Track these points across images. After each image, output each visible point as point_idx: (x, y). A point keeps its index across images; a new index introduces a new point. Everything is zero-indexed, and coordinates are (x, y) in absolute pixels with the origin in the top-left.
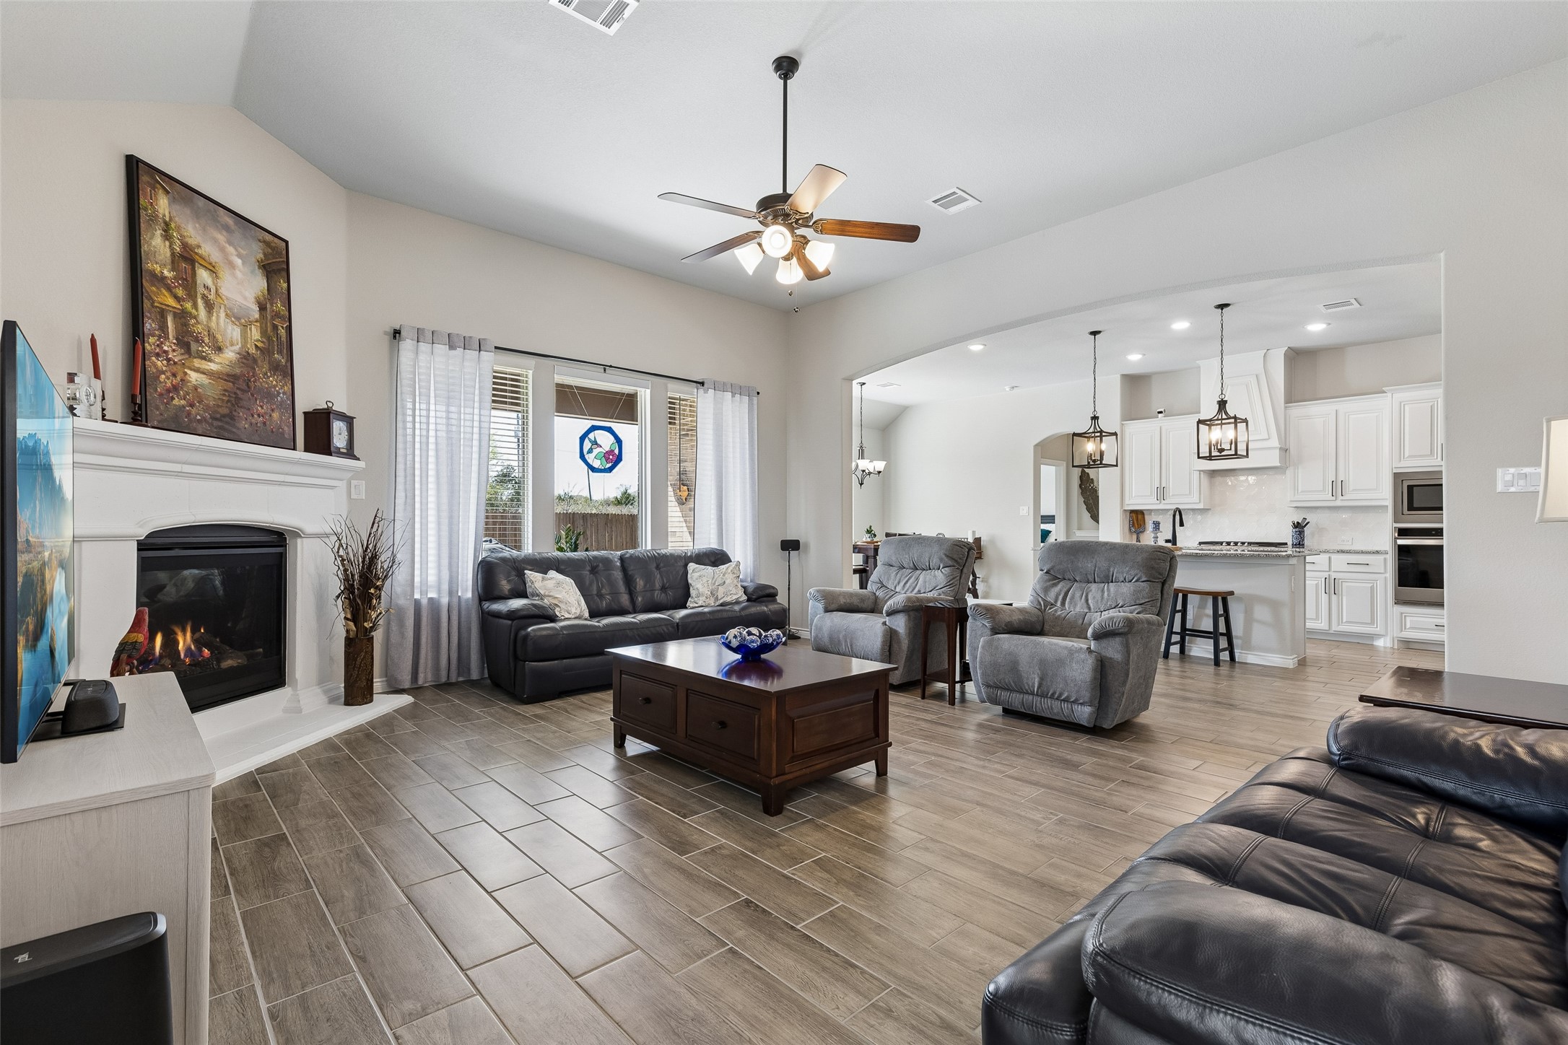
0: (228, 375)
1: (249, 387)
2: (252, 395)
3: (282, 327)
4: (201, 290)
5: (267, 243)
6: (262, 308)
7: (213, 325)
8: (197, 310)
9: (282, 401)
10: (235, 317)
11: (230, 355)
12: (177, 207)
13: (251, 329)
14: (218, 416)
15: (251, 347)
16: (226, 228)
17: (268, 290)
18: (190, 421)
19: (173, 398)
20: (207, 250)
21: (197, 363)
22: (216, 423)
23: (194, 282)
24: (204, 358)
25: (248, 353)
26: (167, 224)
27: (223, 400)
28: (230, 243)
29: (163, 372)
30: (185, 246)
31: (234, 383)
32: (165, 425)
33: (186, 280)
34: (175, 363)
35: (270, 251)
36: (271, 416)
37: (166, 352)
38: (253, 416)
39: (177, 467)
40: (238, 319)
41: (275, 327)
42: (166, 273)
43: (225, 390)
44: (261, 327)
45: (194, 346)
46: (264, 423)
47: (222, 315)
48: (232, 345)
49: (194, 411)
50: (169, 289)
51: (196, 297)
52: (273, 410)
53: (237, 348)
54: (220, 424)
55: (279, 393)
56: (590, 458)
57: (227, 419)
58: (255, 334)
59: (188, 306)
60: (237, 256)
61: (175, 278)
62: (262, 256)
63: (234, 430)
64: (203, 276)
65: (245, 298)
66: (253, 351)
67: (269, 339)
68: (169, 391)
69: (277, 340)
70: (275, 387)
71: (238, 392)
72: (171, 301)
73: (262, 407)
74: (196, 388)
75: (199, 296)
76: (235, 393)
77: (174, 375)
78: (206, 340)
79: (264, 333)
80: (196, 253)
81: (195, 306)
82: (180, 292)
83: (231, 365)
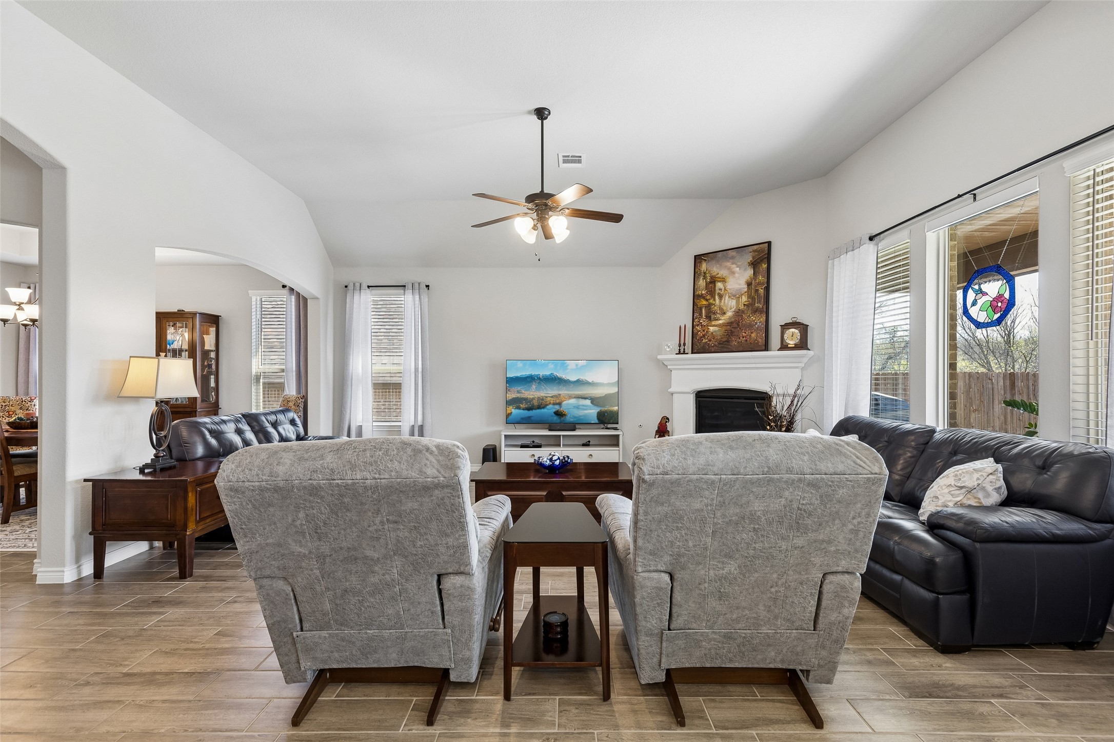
0: (728, 323)
1: (738, 325)
2: (740, 328)
3: (762, 289)
4: (717, 291)
5: (754, 251)
6: (749, 284)
7: (722, 304)
8: (715, 301)
9: (758, 326)
10: (733, 296)
11: (730, 314)
12: (710, 263)
13: (742, 298)
14: (722, 342)
15: (741, 305)
16: (733, 258)
17: (754, 274)
18: (709, 347)
19: (703, 340)
20: (723, 273)
21: (713, 323)
22: (720, 346)
23: (715, 290)
24: (717, 320)
25: (739, 310)
26: (705, 273)
27: (724, 335)
28: (733, 264)
29: (700, 331)
30: (712, 277)
31: (730, 326)
32: (699, 351)
33: (711, 291)
34: (704, 326)
35: (756, 253)
36: (750, 336)
37: (701, 323)
38: (740, 338)
39: (701, 367)
40: (734, 296)
41: (757, 291)
42: (703, 292)
43: (726, 330)
44: (748, 294)
45: (713, 317)
46: (746, 341)
47: (727, 297)
48: (731, 309)
49: (711, 343)
50: (704, 298)
51: (715, 296)
52: (752, 333)
53: (733, 310)
54: (722, 346)
55: (756, 323)
56: (973, 312)
57: (726, 343)
58: (744, 299)
59: (711, 301)
60: (737, 267)
61: (707, 292)
62: (751, 259)
63: (729, 347)
64: (719, 285)
65: (740, 284)
66: (742, 307)
67: (753, 298)
68: (701, 337)
69: (758, 297)
70: (754, 321)
71: (732, 329)
72: (704, 302)
73: (745, 333)
74: (712, 333)
75: (716, 294)
76: (731, 330)
77: (704, 331)
78: (718, 312)
79: (749, 296)
80: (716, 278)
81: (715, 300)
82: (708, 297)
83: (730, 318)
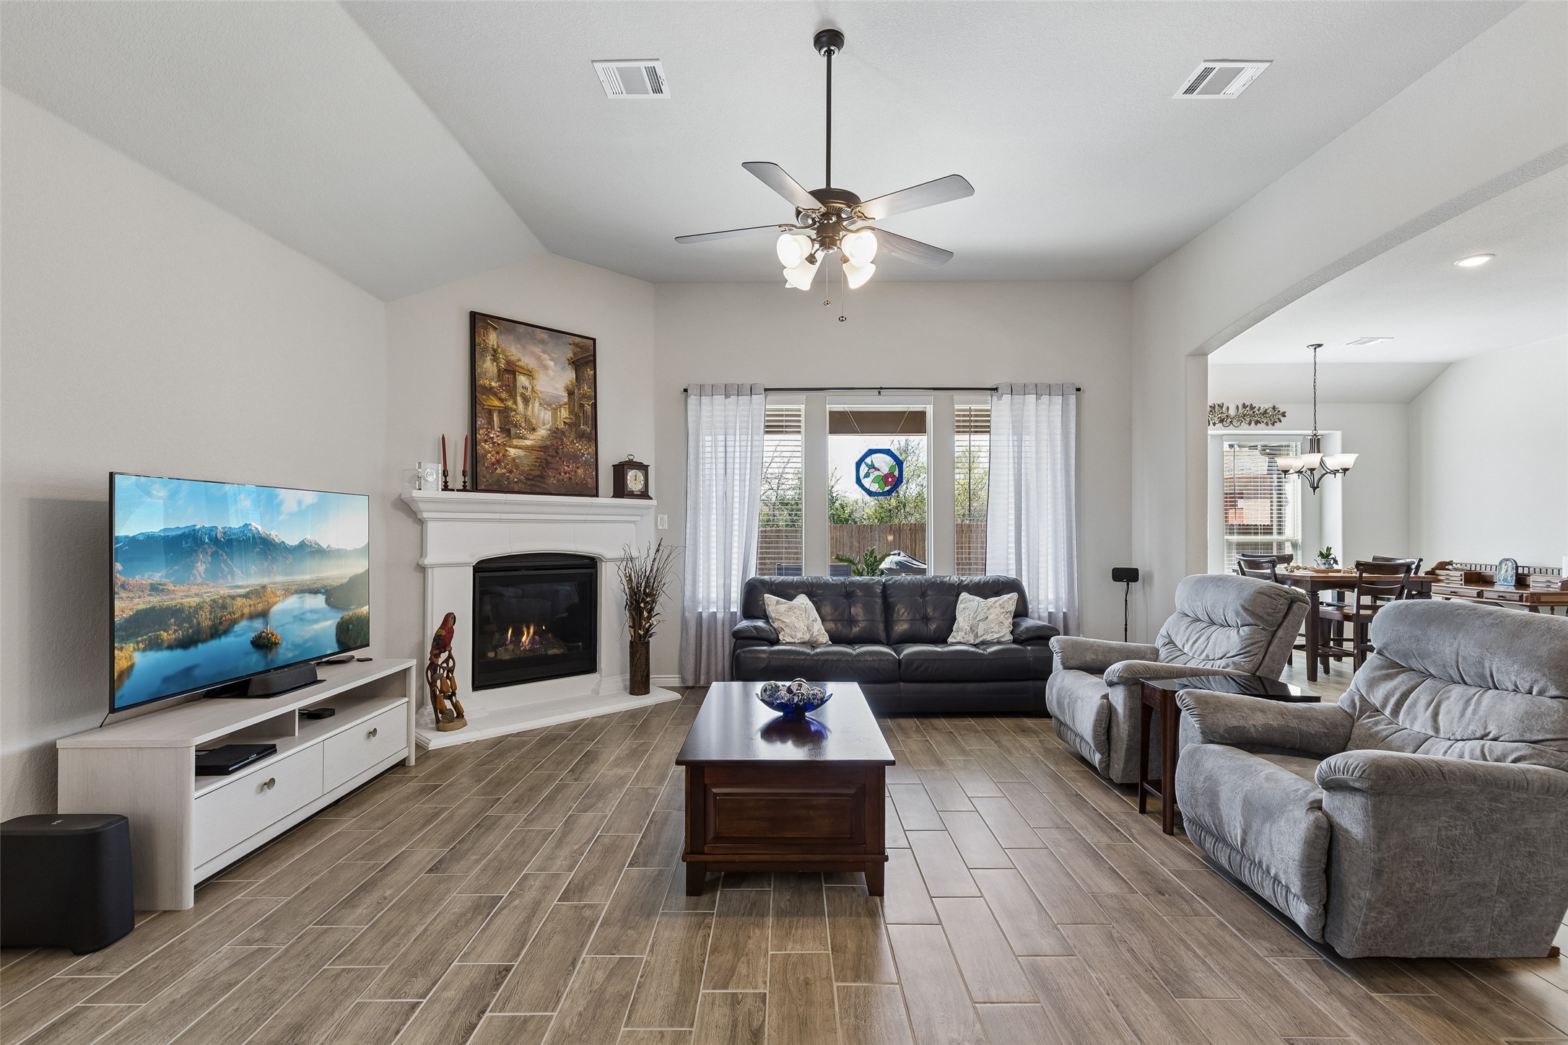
0: (540, 447)
1: (557, 453)
2: (560, 459)
3: (588, 405)
4: (520, 390)
5: (576, 345)
6: (571, 393)
7: (529, 413)
8: (516, 405)
9: (587, 460)
10: (546, 404)
11: (542, 432)
12: (503, 337)
13: (560, 411)
14: (531, 477)
15: (560, 423)
16: (543, 342)
17: (576, 379)
18: (509, 483)
19: (496, 469)
20: (527, 361)
21: (515, 442)
22: (529, 482)
23: (515, 386)
24: (521, 438)
25: (557, 428)
26: (495, 351)
27: (535, 466)
28: (544, 352)
29: (490, 452)
30: (508, 362)
31: (544, 452)
32: (490, 488)
33: (508, 386)
34: (499, 444)
35: (579, 350)
36: (576, 472)
37: (492, 438)
38: (560, 474)
39: (497, 516)
40: (550, 405)
41: (582, 406)
42: (493, 384)
43: (538, 458)
44: (569, 408)
45: (513, 431)
46: (570, 479)
47: (537, 404)
48: (544, 424)
49: (512, 476)
50: (495, 395)
51: (516, 396)
52: (578, 468)
53: (548, 426)
54: (532, 482)
55: (583, 454)
56: (866, 482)
57: (539, 479)
58: (564, 413)
59: (510, 403)
60: (550, 360)
61: (500, 386)
62: (572, 355)
63: (544, 486)
64: (522, 380)
65: (556, 389)
66: (561, 426)
67: (577, 416)
68: (493, 464)
69: (583, 415)
70: (580, 450)
71: (548, 458)
72: (497, 403)
73: (568, 467)
74: (514, 460)
75: (518, 395)
76: (546, 459)
77: (498, 453)
78: (523, 425)
79: (571, 412)
80: (517, 366)
81: (515, 402)
82: (504, 395)
83: (543, 439)
